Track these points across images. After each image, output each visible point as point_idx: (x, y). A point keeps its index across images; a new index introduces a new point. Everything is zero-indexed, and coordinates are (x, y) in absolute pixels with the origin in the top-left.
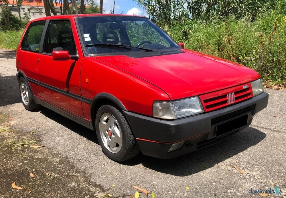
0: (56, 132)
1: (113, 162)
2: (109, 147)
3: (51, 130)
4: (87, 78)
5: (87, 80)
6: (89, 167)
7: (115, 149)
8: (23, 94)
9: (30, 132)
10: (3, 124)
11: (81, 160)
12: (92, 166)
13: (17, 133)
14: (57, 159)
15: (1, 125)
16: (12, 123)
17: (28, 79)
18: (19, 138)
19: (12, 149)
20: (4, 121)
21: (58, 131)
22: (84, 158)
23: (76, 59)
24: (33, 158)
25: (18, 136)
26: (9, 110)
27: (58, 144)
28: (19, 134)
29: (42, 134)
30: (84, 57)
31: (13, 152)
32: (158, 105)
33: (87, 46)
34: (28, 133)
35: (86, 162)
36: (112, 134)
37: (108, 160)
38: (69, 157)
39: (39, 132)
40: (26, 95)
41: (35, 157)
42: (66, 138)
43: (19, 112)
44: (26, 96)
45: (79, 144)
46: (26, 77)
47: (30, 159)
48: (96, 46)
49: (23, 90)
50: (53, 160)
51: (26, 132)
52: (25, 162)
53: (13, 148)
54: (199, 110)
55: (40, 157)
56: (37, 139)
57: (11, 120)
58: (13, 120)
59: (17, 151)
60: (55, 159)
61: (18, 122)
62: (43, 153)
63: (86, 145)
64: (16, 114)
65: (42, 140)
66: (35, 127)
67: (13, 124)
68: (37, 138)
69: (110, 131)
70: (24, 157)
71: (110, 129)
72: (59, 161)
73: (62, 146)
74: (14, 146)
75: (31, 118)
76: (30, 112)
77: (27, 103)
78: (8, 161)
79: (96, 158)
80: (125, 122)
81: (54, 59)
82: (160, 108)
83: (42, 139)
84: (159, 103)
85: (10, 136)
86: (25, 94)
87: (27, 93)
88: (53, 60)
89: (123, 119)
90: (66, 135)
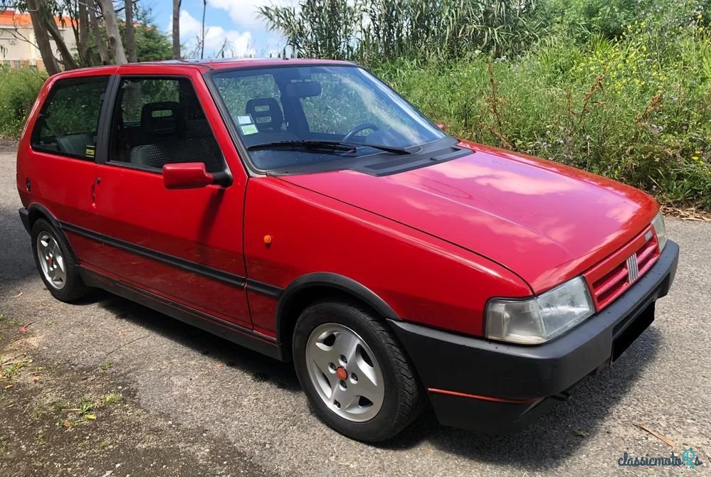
0: (165, 362)
1: (353, 442)
2: (336, 406)
3: (148, 356)
4: (267, 234)
5: (267, 238)
6: (299, 467)
7: (358, 410)
8: (47, 261)
9: (96, 367)
10: (9, 347)
11: (268, 446)
12: (306, 462)
13: (61, 374)
14: (202, 448)
15: (4, 352)
16: (34, 342)
17: (65, 227)
18: (69, 387)
19: (63, 426)
20: (7, 340)
21: (167, 358)
22: (273, 436)
23: (226, 181)
24: (133, 450)
25: (63, 383)
26: (11, 303)
27: (184, 397)
28: (66, 376)
29: (129, 372)
30: (249, 176)
31: (70, 438)
32: (500, 308)
33: (251, 149)
34: (90, 369)
35: (284, 448)
36: (350, 375)
37: (337, 437)
38: (231, 437)
39: (117, 364)
40: (57, 264)
41: (139, 445)
42: (197, 377)
43: (41, 307)
44: (55, 267)
45: (241, 394)
46: (57, 222)
47: (126, 453)
48: (273, 147)
49: (46, 251)
50: (192, 450)
51: (82, 369)
52: (118, 465)
53: (66, 423)
54: (583, 309)
55: (153, 445)
56: (120, 387)
57: (26, 335)
58: (32, 334)
59: (81, 431)
60: (195, 447)
61: (50, 338)
62: (156, 431)
63: (261, 396)
64: (35, 315)
65: (136, 391)
66: (102, 353)
67: (36, 345)
68: (119, 385)
69: (342, 367)
70: (109, 450)
71: (342, 363)
72: (211, 452)
73: (199, 405)
74: (65, 417)
75: (80, 324)
76: (70, 306)
77: (58, 283)
78: (69, 469)
79: (304, 436)
80: (393, 347)
81: (170, 187)
82: (507, 315)
83: (134, 386)
84: (503, 303)
85: (42, 383)
86: (52, 262)
87: (60, 260)
88: (166, 189)
89: (385, 340)
90: (193, 369)
